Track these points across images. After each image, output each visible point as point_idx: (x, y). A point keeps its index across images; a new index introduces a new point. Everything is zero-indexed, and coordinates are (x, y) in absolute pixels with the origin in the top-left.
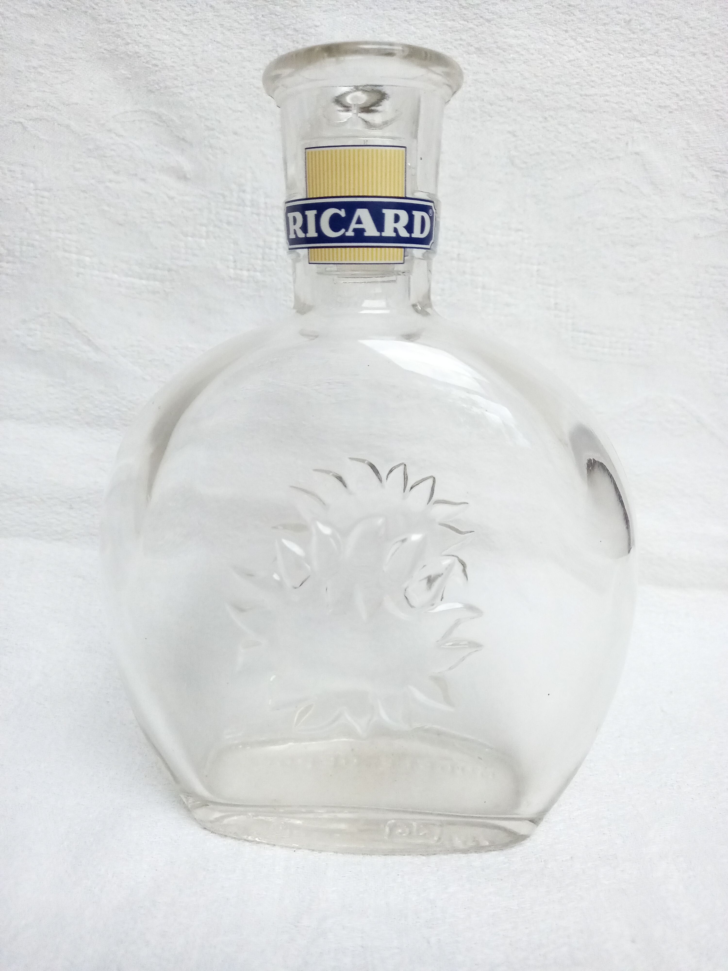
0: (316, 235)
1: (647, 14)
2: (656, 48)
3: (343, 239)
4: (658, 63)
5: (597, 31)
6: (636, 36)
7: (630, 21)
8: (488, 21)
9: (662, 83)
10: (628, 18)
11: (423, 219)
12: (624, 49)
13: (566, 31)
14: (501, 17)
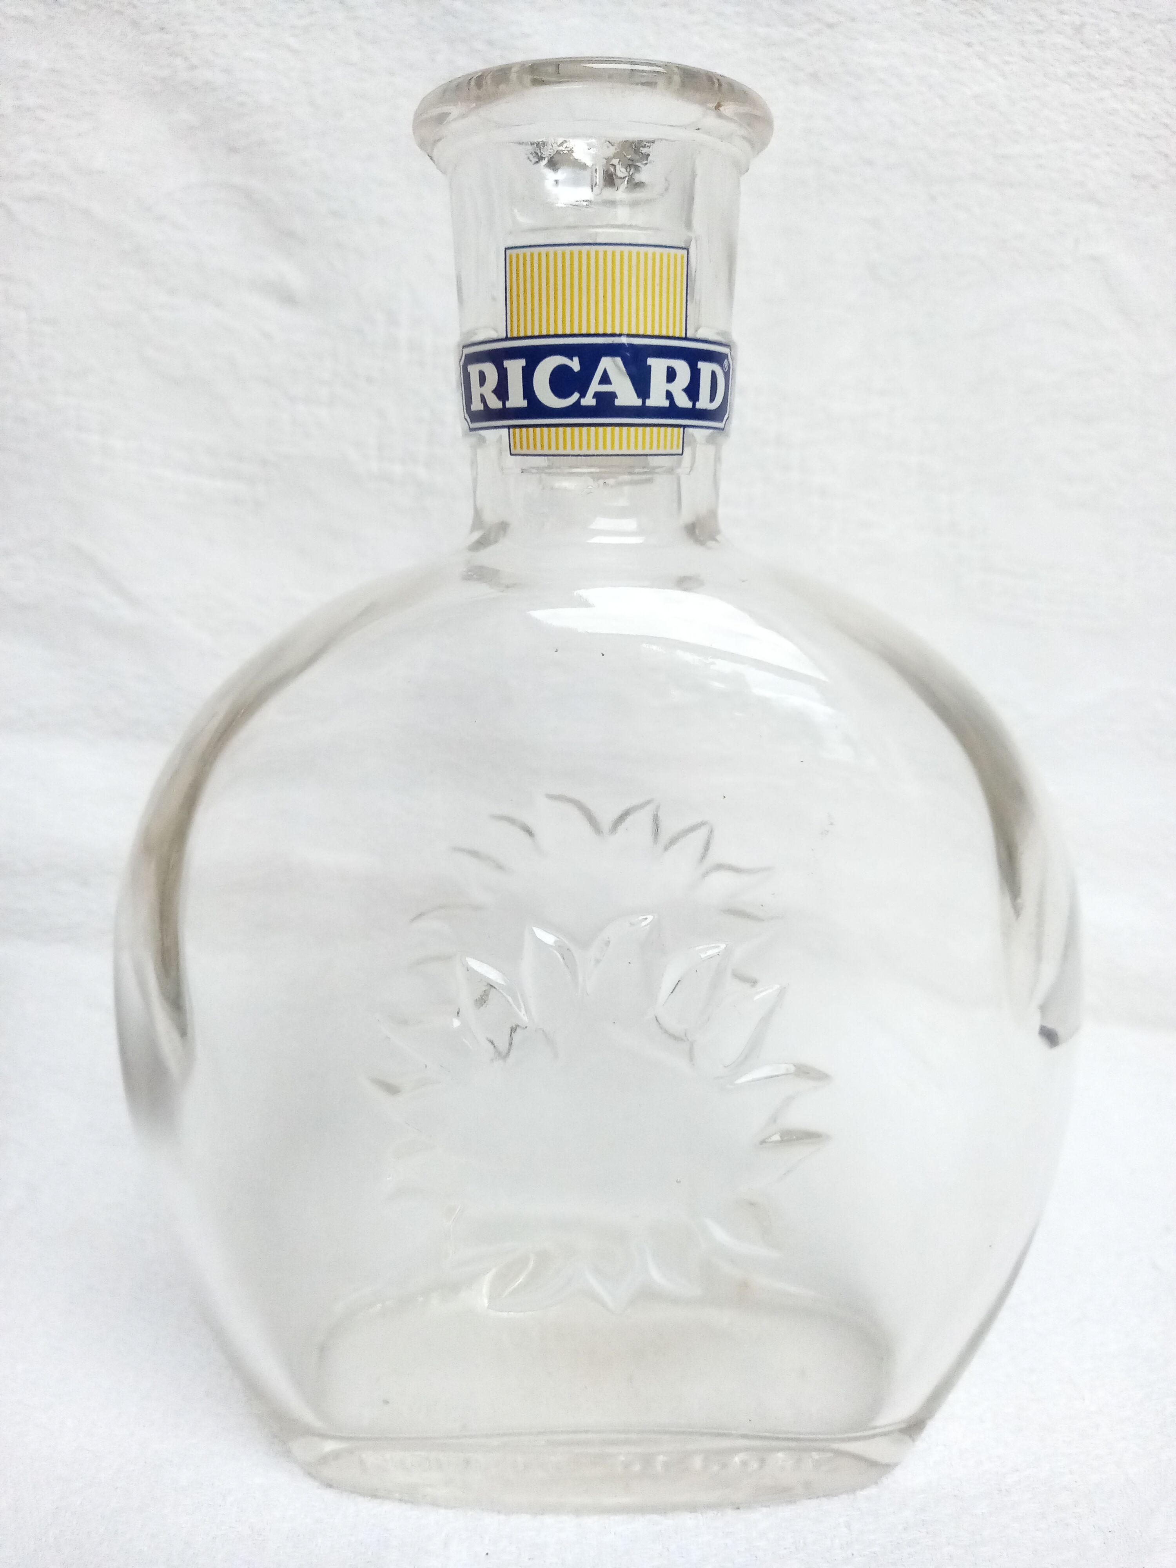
0: (524, 404)
1: (1112, 15)
2: (1128, 73)
3: (576, 410)
4: (1132, 99)
5: (1022, 43)
6: (1092, 53)
7: (1083, 25)
8: (830, 26)
9: (1140, 135)
10: (1077, 20)
11: (714, 375)
12: (1070, 75)
13: (969, 45)
14: (853, 20)
